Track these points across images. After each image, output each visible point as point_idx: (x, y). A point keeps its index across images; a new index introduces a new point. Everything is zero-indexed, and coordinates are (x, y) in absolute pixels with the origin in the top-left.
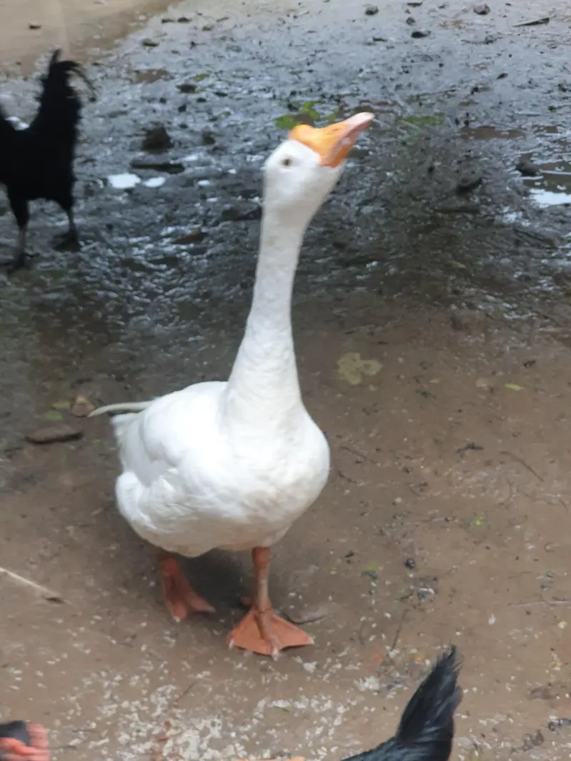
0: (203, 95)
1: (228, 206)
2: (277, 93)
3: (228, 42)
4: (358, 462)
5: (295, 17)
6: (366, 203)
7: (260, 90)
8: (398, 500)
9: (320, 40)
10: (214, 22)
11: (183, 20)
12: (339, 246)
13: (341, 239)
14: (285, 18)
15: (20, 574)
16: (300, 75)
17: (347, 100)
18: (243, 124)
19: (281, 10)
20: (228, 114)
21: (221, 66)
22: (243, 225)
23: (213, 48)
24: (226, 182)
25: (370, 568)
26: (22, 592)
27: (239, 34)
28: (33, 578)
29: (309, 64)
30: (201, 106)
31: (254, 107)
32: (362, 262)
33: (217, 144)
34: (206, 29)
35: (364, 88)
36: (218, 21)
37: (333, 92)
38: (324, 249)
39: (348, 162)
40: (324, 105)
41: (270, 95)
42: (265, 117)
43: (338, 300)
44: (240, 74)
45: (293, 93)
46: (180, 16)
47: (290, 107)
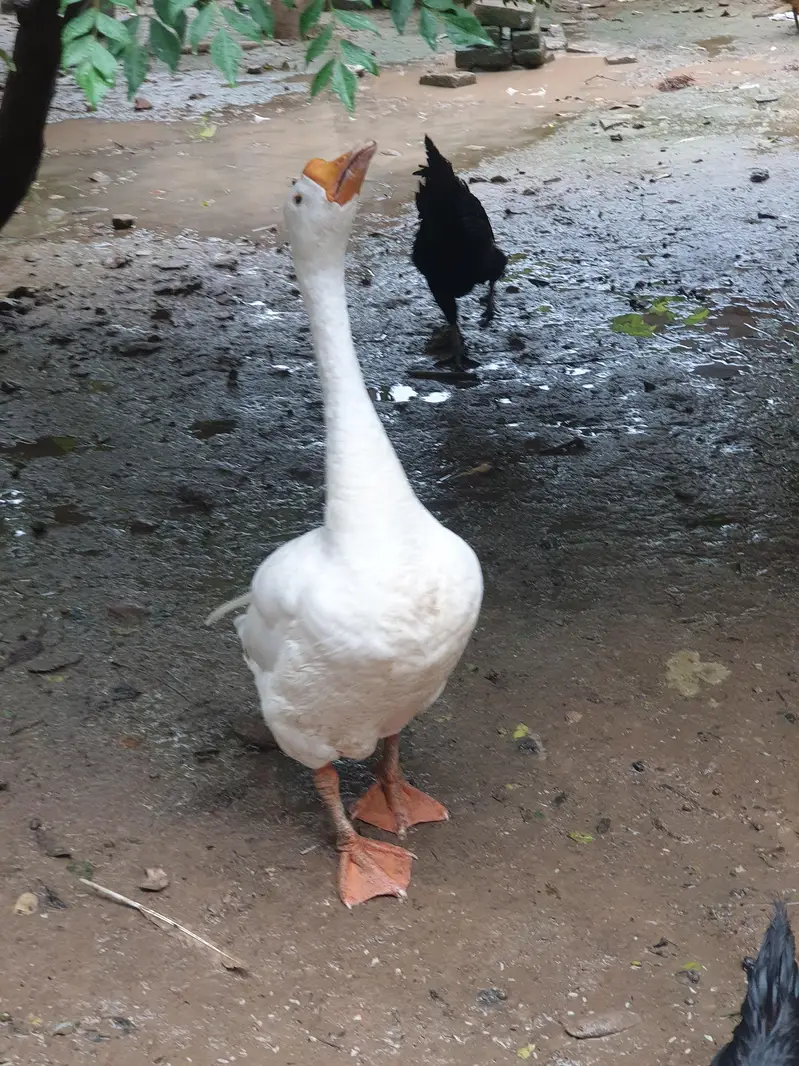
0: (515, 283)
1: (532, 434)
2: (617, 285)
3: (557, 212)
4: (684, 809)
5: (652, 181)
6: (727, 441)
7: (593, 280)
8: (740, 870)
9: (683, 214)
10: (540, 185)
11: (498, 180)
12: (684, 498)
13: (686, 488)
14: (638, 181)
15: (194, 930)
16: (651, 260)
17: (714, 297)
18: (565, 324)
19: (634, 171)
20: (546, 310)
21: (543, 244)
22: (550, 461)
23: (535, 218)
24: (536, 401)
25: (688, 967)
26: (192, 953)
27: (572, 201)
28: (212, 937)
29: (665, 246)
30: (511, 297)
31: (585, 302)
32: (713, 522)
33: (527, 350)
34: (528, 193)
35: (740, 282)
36: (545, 182)
37: (696, 285)
38: (661, 502)
39: (708, 382)
40: (681, 304)
41: (607, 287)
42: (597, 316)
43: (676, 575)
44: (569, 256)
45: (640, 285)
46: (495, 174)
47: (633, 304)
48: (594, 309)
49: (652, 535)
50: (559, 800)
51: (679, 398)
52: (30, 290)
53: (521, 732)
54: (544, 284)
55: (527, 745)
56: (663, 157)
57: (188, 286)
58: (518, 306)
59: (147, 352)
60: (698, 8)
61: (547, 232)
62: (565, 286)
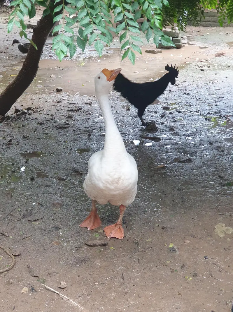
0: (172, 111)
1: (176, 156)
2: (202, 113)
3: (185, 91)
4: (219, 271)
5: (212, 83)
7: (195, 111)
9: (221, 93)
10: (180, 83)
12: (221, 177)
13: (221, 174)
14: (208, 83)
15: (74, 301)
16: (212, 106)
17: (230, 118)
18: (186, 124)
19: (207, 80)
20: (181, 120)
21: (180, 100)
22: (181, 164)
23: (178, 93)
24: (177, 146)
26: (73, 308)
27: (189, 88)
28: (79, 303)
29: (216, 102)
30: (170, 116)
31: (192, 118)
32: (229, 185)
33: (175, 131)
34: (176, 85)
36: (182, 82)
37: (225, 114)
38: (214, 178)
39: (228, 143)
40: (220, 119)
41: (199, 113)
42: (196, 122)
43: (218, 200)
44: (188, 104)
45: (208, 113)
47: (206, 119)
48: (195, 120)
49: (211, 188)
50: (182, 267)
51: (220, 147)
52: (32, 108)
53: (171, 245)
54: (180, 112)
55: (173, 249)
56: (215, 76)
57: (77, 109)
58: (172, 118)
59: (65, 128)
60: (226, 33)
61: (181, 97)
62: (186, 113)
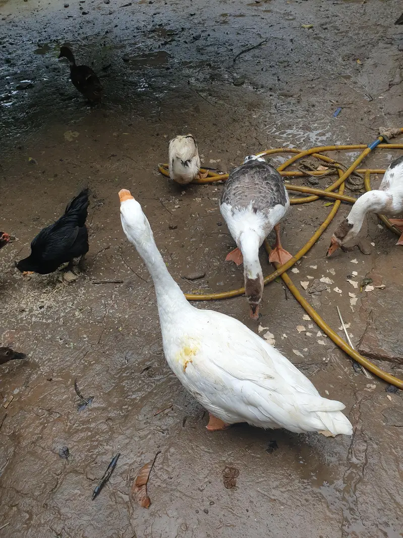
0: (5, 45)
1: (17, 85)
2: (33, 41)
3: (12, 23)
4: (74, 167)
5: (37, 11)
7: (27, 41)
8: (89, 177)
9: (48, 19)
10: (6, 17)
12: (62, 94)
14: (34, 12)
16: (42, 33)
17: (60, 41)
18: (21, 54)
19: (32, 9)
20: (15, 51)
21: (11, 33)
23: (7, 26)
24: (17, 76)
27: (16, 20)
29: (44, 29)
30: (4, 49)
31: (25, 47)
32: (71, 98)
33: (11, 63)
34: (3, 20)
35: (66, 36)
36: (8, 16)
37: (55, 38)
41: (31, 42)
42: (30, 51)
43: (62, 113)
44: (18, 35)
45: (40, 41)
47: (39, 46)
48: (29, 49)
50: (43, 173)
51: (55, 69)
53: (30, 159)
54: (13, 44)
55: (32, 162)
56: (39, 4)
58: (7, 51)
61: (11, 29)
62: (19, 44)
